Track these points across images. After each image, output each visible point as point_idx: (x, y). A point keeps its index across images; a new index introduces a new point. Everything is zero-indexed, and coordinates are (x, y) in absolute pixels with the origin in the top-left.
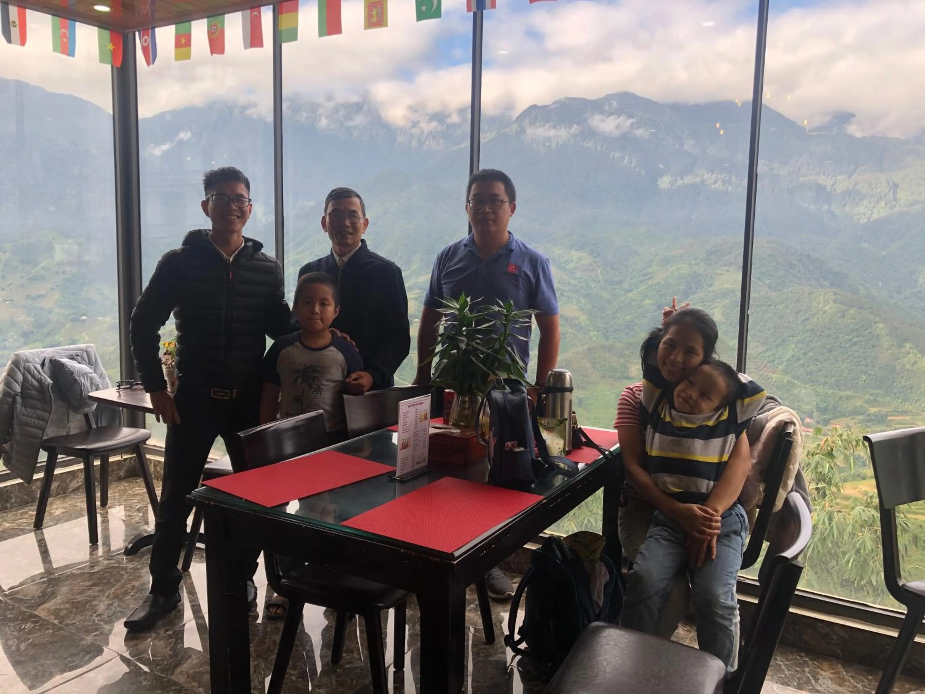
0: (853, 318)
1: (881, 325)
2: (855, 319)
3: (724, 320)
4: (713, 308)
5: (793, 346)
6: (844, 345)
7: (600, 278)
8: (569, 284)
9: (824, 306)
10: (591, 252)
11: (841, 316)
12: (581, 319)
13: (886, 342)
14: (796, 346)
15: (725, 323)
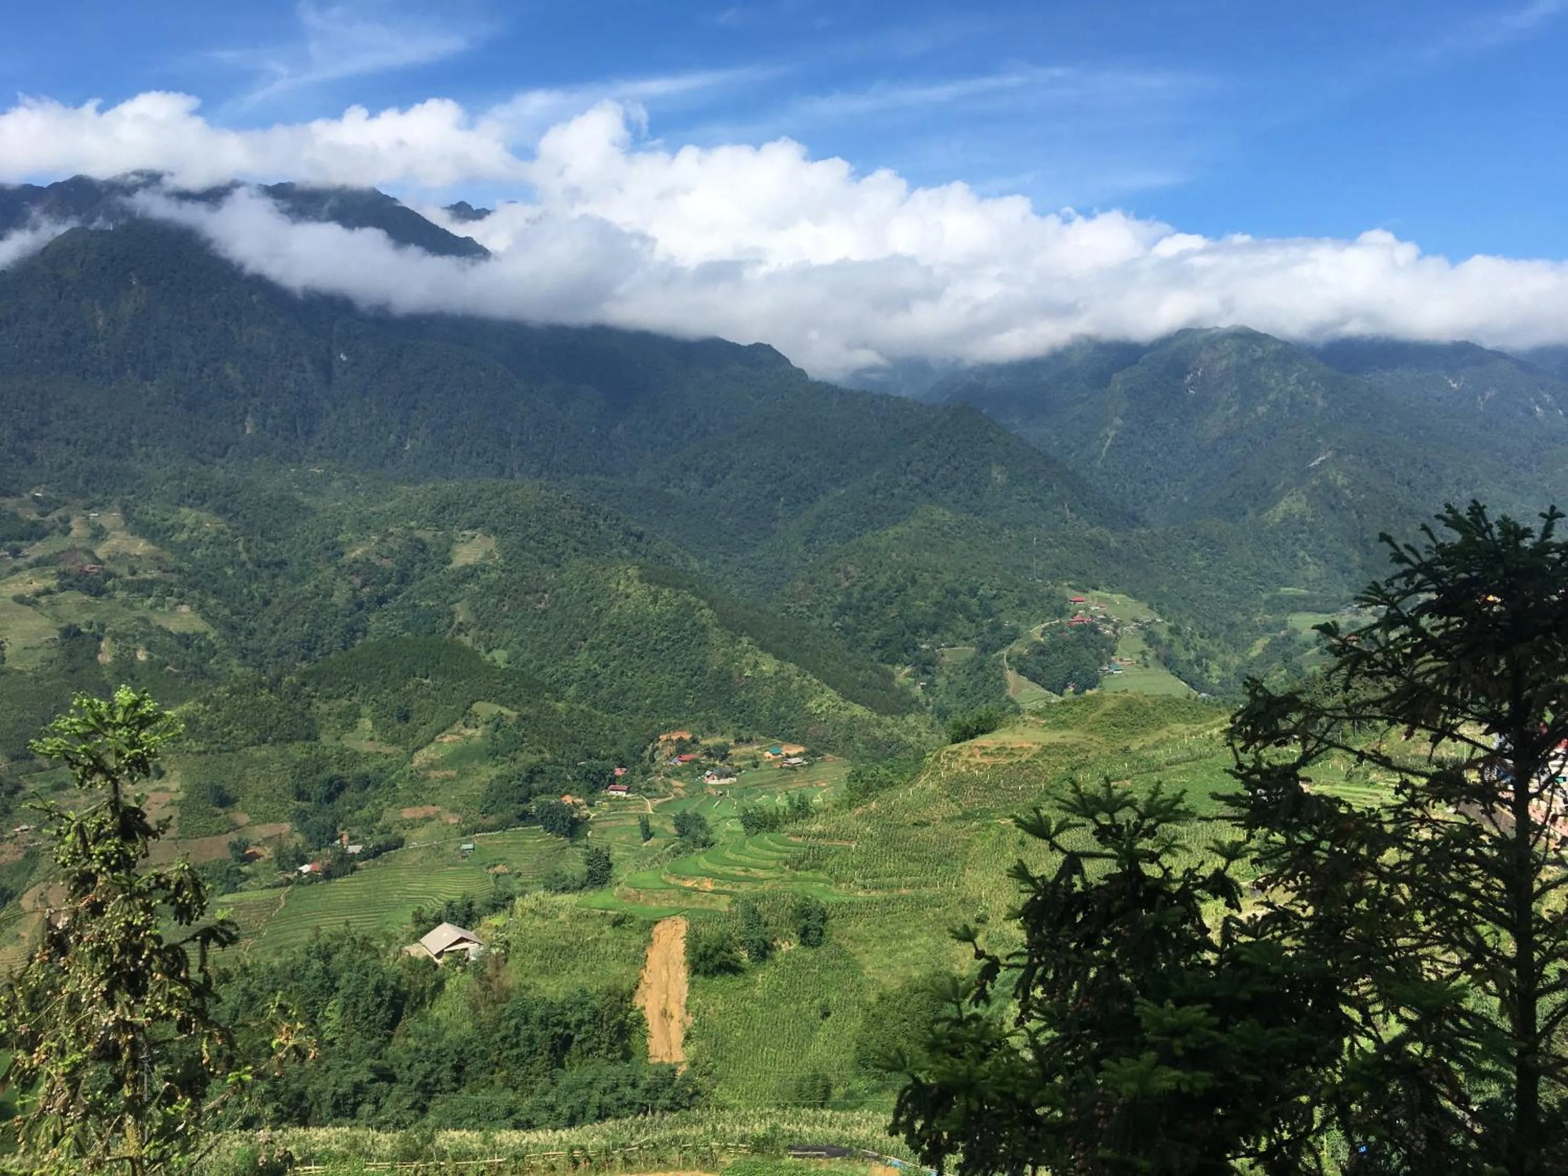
0: (669, 603)
1: (707, 612)
2: (671, 605)
3: (473, 620)
4: (453, 603)
5: (585, 655)
6: (659, 647)
7: (244, 556)
8: (180, 571)
9: (627, 587)
10: (221, 510)
11: (651, 603)
12: (211, 637)
13: (716, 636)
14: (590, 655)
15: (474, 625)
